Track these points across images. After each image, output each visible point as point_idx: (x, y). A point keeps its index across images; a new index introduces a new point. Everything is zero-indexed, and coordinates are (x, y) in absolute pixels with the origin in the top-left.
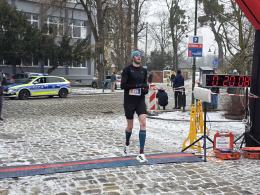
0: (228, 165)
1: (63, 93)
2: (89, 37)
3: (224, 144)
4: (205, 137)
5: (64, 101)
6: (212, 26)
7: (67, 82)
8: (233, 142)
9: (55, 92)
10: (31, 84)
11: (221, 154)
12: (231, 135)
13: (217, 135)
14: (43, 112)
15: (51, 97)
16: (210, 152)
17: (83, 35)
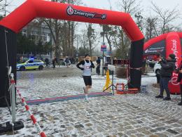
1: (41, 68)
2: (51, 41)
3: (120, 88)
4: (112, 85)
5: (42, 71)
7: (43, 62)
8: (124, 87)
9: (37, 67)
10: (25, 63)
11: (119, 92)
12: (123, 84)
13: (118, 84)
15: (35, 69)
17: (48, 40)
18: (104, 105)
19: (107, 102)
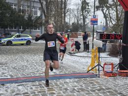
0: (110, 79)
1: (29, 43)
4: (99, 65)
5: (29, 46)
6: (103, 10)
7: (30, 37)
8: (113, 68)
9: (25, 42)
12: (112, 64)
14: (18, 52)
15: (22, 44)
16: (102, 73)
18: (83, 90)
19: (87, 86)
